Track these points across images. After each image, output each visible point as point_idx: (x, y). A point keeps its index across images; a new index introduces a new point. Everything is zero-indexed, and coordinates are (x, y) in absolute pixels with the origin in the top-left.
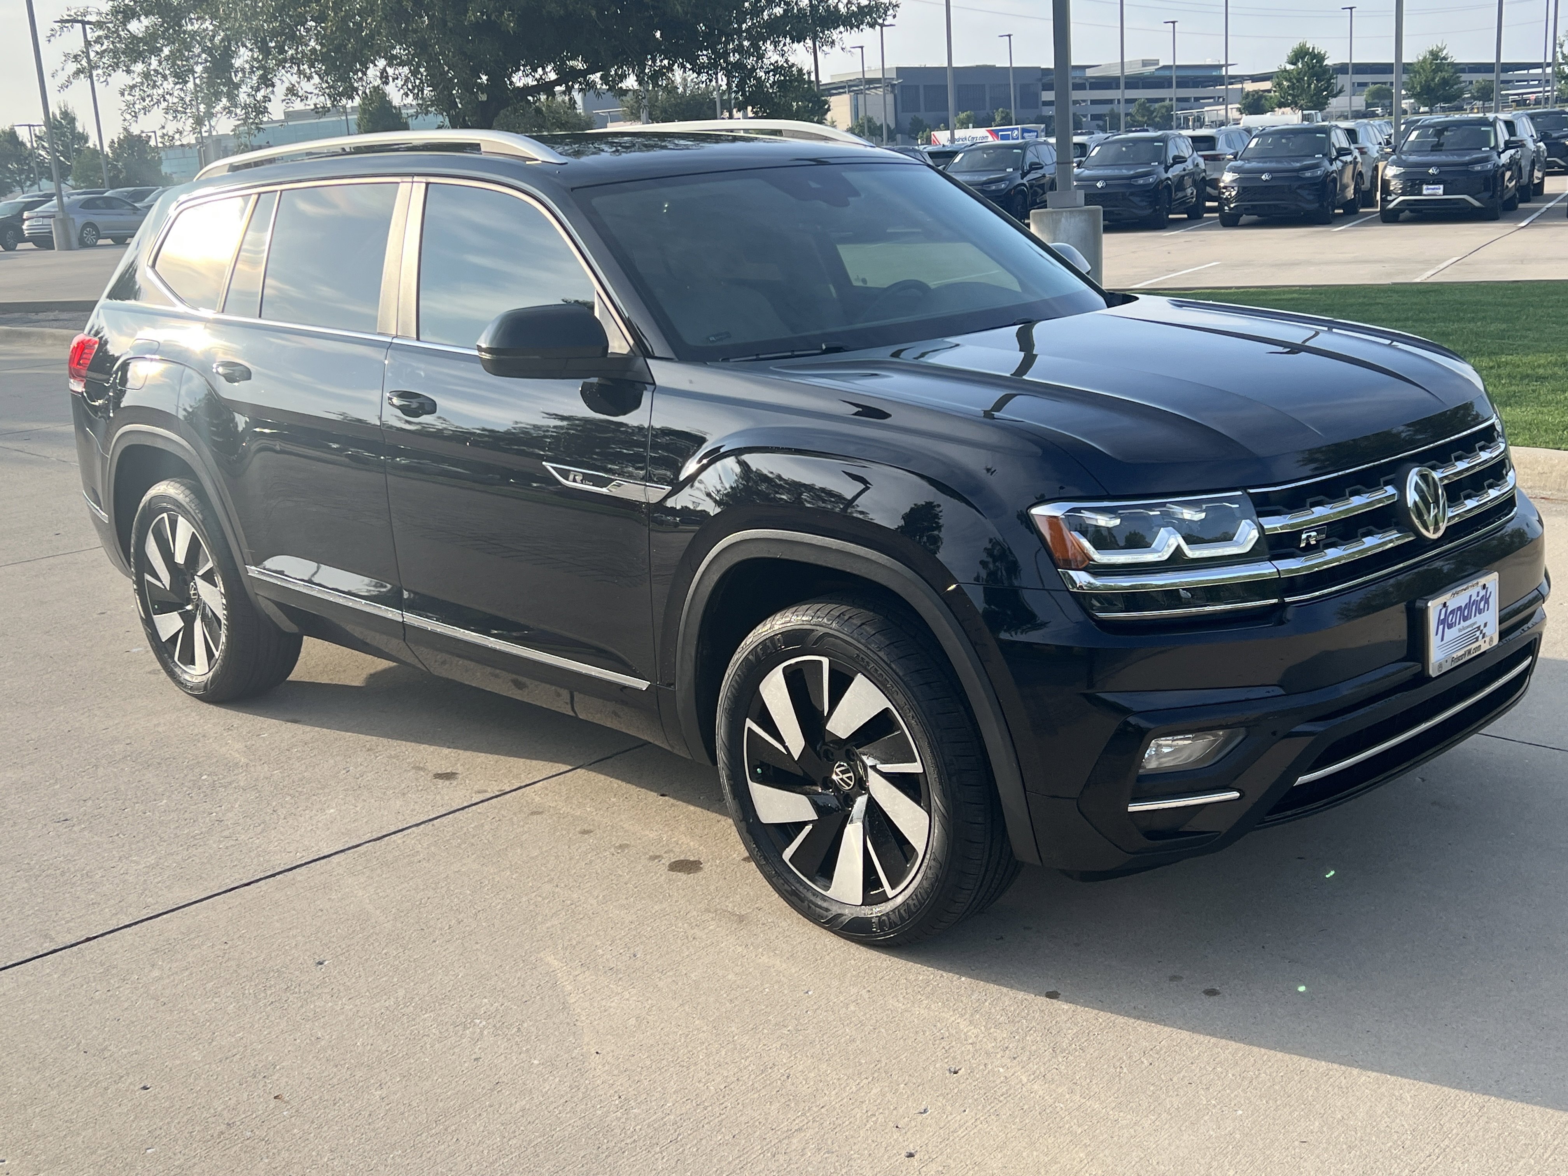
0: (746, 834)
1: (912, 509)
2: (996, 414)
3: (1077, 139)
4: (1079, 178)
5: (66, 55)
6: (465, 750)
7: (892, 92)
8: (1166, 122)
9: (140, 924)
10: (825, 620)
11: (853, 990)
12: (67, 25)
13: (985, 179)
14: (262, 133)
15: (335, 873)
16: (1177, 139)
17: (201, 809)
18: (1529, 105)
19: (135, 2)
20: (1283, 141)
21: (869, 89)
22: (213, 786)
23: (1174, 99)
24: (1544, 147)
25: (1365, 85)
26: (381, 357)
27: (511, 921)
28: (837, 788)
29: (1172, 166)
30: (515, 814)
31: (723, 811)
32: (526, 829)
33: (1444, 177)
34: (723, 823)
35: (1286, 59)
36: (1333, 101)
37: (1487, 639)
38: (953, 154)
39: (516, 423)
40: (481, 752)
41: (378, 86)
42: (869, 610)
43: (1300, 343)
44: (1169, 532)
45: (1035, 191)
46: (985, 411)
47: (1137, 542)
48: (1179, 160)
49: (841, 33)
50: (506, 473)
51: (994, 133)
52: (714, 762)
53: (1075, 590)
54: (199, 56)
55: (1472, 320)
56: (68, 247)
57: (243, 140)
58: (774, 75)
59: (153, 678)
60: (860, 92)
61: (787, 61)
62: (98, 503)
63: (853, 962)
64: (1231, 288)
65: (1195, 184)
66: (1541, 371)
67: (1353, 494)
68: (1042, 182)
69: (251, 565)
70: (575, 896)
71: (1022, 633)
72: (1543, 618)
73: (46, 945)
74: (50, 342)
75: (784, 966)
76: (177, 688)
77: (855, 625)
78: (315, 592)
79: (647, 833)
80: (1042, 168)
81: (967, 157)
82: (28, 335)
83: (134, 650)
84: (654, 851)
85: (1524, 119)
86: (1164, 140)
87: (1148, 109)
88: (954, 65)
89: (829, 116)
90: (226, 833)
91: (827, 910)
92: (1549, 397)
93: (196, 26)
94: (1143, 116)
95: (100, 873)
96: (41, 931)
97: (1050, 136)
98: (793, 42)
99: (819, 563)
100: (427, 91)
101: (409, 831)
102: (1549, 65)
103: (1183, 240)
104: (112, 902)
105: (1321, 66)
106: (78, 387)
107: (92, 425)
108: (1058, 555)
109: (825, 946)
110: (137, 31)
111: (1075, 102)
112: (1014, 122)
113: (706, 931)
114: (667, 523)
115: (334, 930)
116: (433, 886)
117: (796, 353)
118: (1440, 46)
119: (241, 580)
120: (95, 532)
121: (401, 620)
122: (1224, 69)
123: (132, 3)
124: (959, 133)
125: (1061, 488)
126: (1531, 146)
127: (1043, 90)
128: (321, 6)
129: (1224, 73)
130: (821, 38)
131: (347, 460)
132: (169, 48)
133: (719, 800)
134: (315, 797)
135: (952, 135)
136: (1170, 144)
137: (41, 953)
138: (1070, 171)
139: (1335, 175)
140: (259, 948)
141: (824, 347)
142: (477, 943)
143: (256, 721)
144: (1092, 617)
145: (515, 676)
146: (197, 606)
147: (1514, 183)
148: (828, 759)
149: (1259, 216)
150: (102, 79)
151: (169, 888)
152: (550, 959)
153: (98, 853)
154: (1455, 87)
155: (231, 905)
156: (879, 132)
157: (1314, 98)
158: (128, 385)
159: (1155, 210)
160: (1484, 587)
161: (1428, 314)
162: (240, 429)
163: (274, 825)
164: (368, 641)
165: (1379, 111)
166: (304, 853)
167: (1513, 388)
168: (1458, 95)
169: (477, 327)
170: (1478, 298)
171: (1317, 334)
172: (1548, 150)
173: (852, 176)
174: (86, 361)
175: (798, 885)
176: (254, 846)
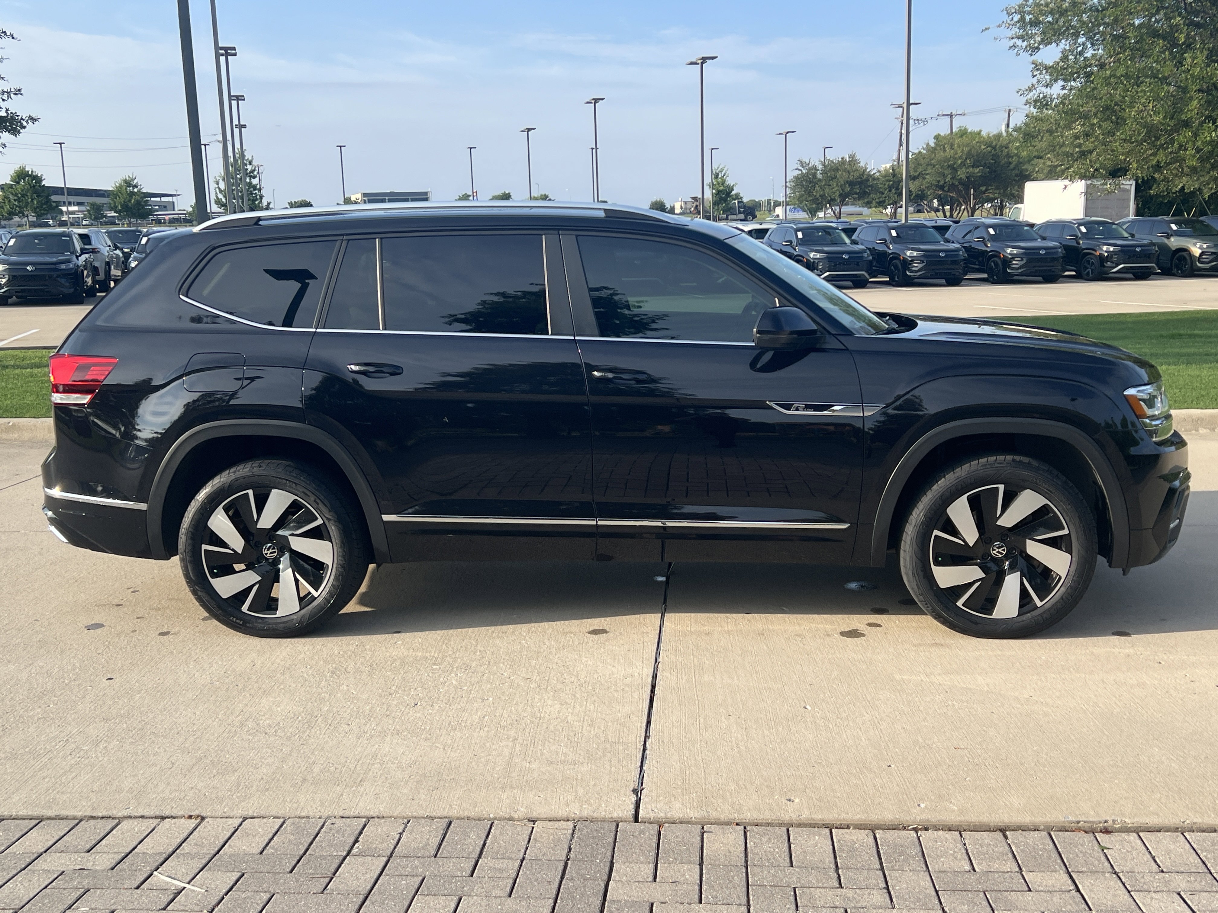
10: (1004, 464)
20: (36, 241)
28: (992, 557)
35: (9, 176)
53: (1145, 428)
62: (116, 497)
69: (390, 514)
105: (40, 186)
106: (75, 400)
108: (1137, 413)
118: (130, 176)
121: (594, 523)
139: (81, 267)
146: (275, 562)
148: (986, 543)
157: (38, 210)
159: (76, 290)
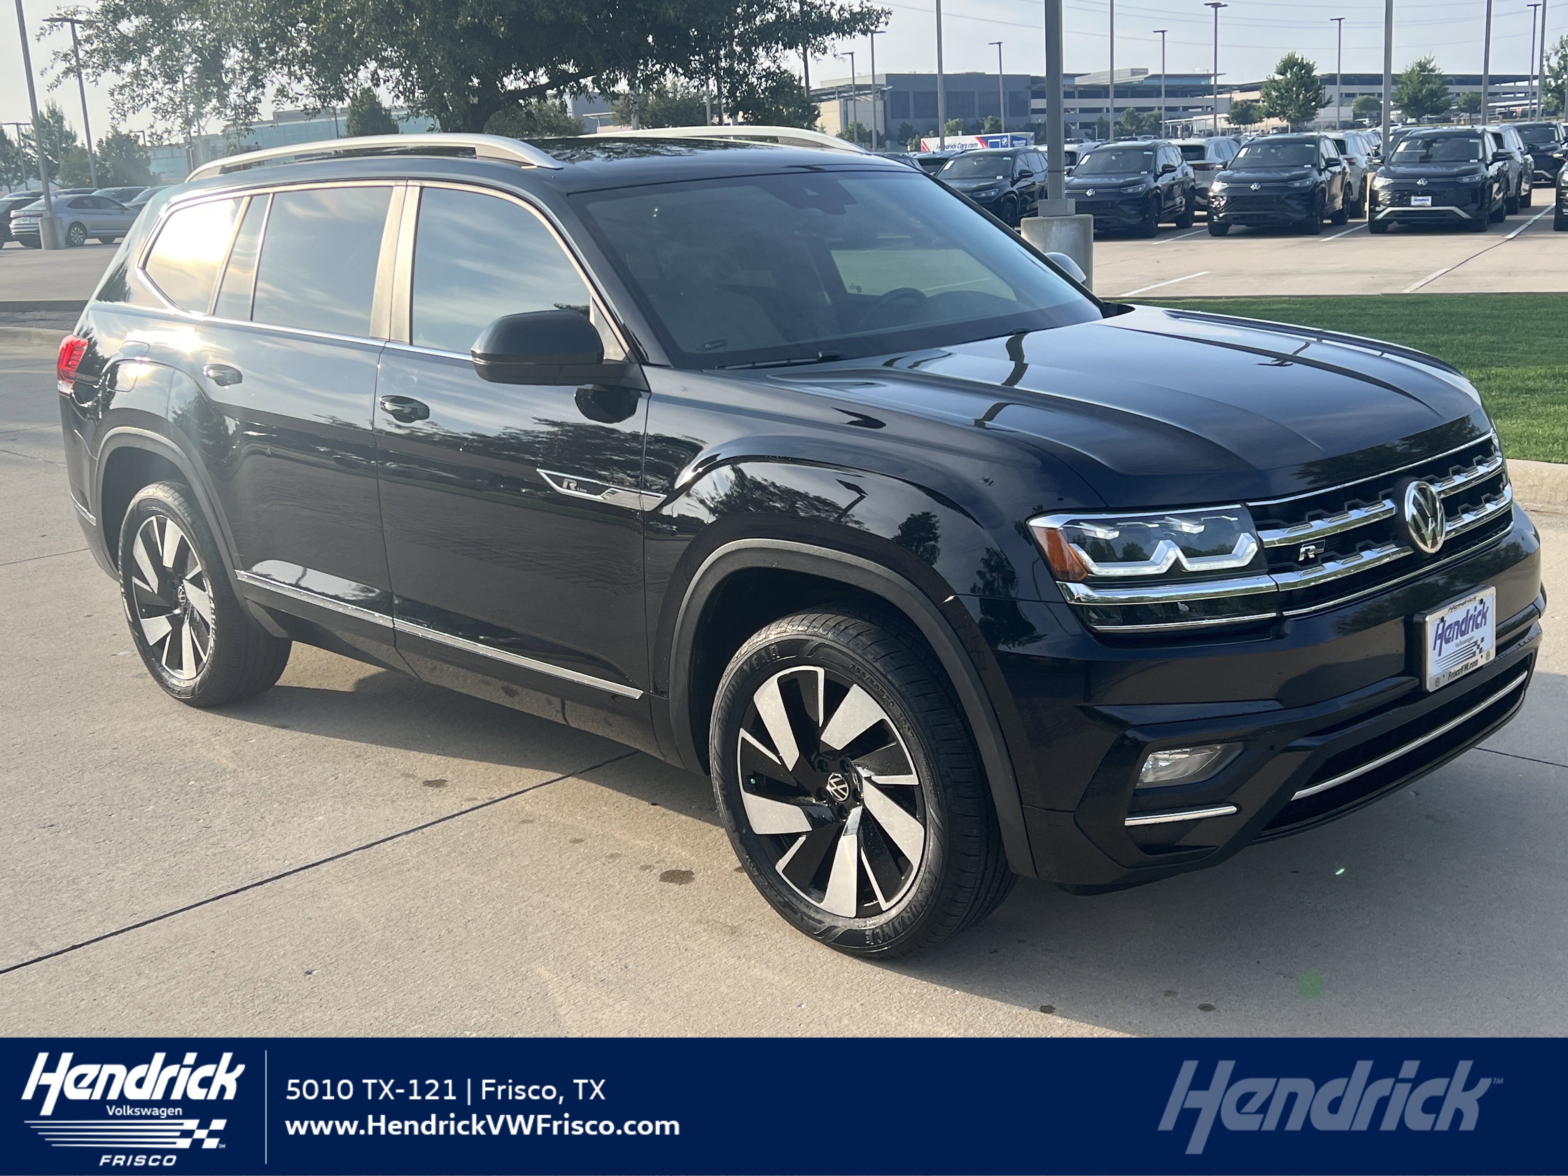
0: (738, 845)
1: (909, 519)
2: (988, 424)
3: (1068, 147)
4: (1069, 187)
5: (56, 53)
6: (455, 757)
7: (882, 98)
8: (1156, 130)
9: (126, 932)
10: (821, 631)
11: (847, 1004)
12: (57, 24)
13: (975, 186)
14: (251, 134)
15: (324, 881)
16: (1167, 148)
17: (188, 815)
18: (1516, 117)
19: (126, 1)
20: (1273, 151)
21: (859, 95)
22: (201, 792)
23: (1163, 108)
24: (1532, 159)
25: (1353, 95)
26: (373, 362)
27: (501, 931)
28: (831, 799)
29: (1161, 175)
30: (505, 822)
31: (715, 821)
32: (516, 838)
33: (1432, 189)
34: (715, 833)
35: (1274, 69)
36: (1321, 112)
37: (1484, 654)
38: (943, 161)
39: (507, 428)
40: (471, 760)
41: (369, 88)
42: (865, 620)
43: (1291, 353)
44: (1167, 544)
45: (1025, 199)
46: (976, 420)
47: (1134, 554)
48: (1168, 169)
49: (833, 39)
50: (496, 479)
51: (984, 141)
52: (708, 772)
53: (1073, 602)
54: (190, 56)
55: (1462, 331)
56: (55, 246)
57: (232, 140)
58: (766, 81)
59: (140, 681)
60: (851, 98)
61: (779, 67)
62: (85, 505)
63: (846, 974)
64: (1221, 297)
65: (1184, 193)
66: (1531, 384)
67: (1351, 508)
68: (1031, 190)
69: (241, 570)
70: (566, 906)
71: (1019, 645)
72: (1539, 632)
73: (32, 952)
74: (36, 342)
75: (777, 978)
76: (164, 693)
77: (851, 635)
78: (304, 597)
79: (638, 842)
80: (1032, 176)
81: (957, 164)
82: (14, 335)
83: (121, 653)
84: (645, 860)
85: (1512, 132)
86: (1153, 149)
87: (1136, 118)
88: (944, 73)
89: (818, 123)
90: (214, 840)
91: (820, 922)
92: (1539, 410)
93: (187, 26)
94: (1132, 125)
95: (86, 879)
96: (26, 938)
97: (1039, 144)
98: (785, 49)
99: (815, 573)
100: (418, 93)
101: (399, 838)
102: (1535, 77)
103: (1171, 249)
104: (98, 909)
105: (1309, 77)
106: (67, 389)
107: (80, 426)
108: (1056, 567)
109: (818, 958)
110: (127, 31)
111: (1066, 110)
112: (1003, 130)
113: (698, 942)
114: (664, 531)
115: (323, 939)
116: (423, 895)
117: (792, 361)
118: (1428, 57)
119: (230, 585)
120: (82, 533)
121: (392, 626)
122: (1213, 78)
123: (122, 3)
124: (948, 141)
125: (1060, 499)
126: (1519, 159)
127: (1032, 98)
128: (313, 7)
129: (1213, 83)
130: (813, 45)
131: (335, 463)
132: (159, 47)
133: (711, 809)
134: (303, 804)
135: (942, 141)
136: (1160, 153)
137: (26, 961)
138: (1061, 179)
139: (1323, 185)
140: (247, 958)
141: (820, 355)
142: (467, 953)
143: (244, 726)
144: (1090, 630)
145: (505, 684)
146: (185, 610)
147: (1501, 195)
148: (823, 770)
149: (1248, 225)
150: (91, 79)
151: (156, 895)
152: (541, 970)
153: (84, 860)
154: (1443, 99)
155: (219, 913)
156: (867, 138)
157: (1303, 109)
158: (117, 387)
159: (1144, 219)
160: (1481, 601)
161: (1417, 325)
162: (231, 432)
163: (262, 832)
164: (357, 646)
165: (1367, 121)
166: (292, 861)
167: (1504, 400)
168: (1446, 107)
169: (472, 332)
170: (1468, 310)
171: (1307, 345)
172: (1535, 162)
173: (849, 184)
174: (74, 363)
175: (790, 897)
176: (242, 853)
